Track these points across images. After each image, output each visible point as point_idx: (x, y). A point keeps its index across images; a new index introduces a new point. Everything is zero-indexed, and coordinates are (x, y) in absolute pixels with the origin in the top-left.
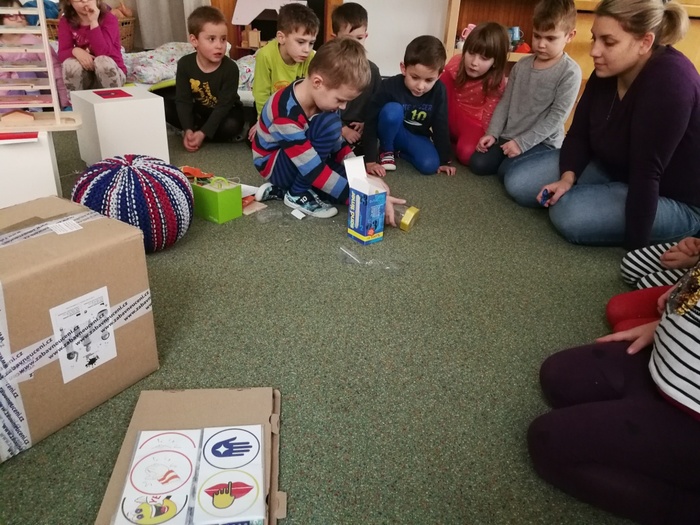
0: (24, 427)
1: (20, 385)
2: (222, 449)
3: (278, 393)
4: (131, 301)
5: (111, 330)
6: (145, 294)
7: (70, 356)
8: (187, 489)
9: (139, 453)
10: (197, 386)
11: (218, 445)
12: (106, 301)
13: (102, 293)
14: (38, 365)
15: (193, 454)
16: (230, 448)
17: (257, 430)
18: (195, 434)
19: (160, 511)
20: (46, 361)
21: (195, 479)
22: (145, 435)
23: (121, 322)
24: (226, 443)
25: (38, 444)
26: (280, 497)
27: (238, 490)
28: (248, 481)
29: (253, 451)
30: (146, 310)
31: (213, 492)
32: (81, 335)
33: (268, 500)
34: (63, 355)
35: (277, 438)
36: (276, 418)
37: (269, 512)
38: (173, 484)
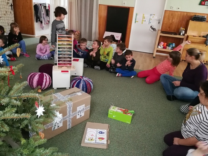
0: (71, 125)
1: (72, 118)
2: (100, 133)
3: (109, 125)
4: (87, 107)
5: (84, 111)
6: (89, 106)
7: (78, 115)
8: (95, 137)
9: (88, 131)
10: (96, 122)
11: (100, 132)
12: (84, 107)
13: (84, 105)
14: (74, 115)
15: (96, 133)
16: (101, 133)
17: (106, 130)
18: (96, 130)
19: (91, 140)
20: (75, 115)
21: (96, 136)
22: (88, 129)
23: (86, 110)
24: (101, 132)
25: (72, 128)
26: (109, 141)
27: (103, 139)
28: (104, 138)
29: (105, 134)
30: (89, 108)
31: (99, 138)
32: (80, 111)
33: (107, 141)
34: (77, 114)
35: (109, 133)
36: (109, 129)
37: (107, 143)
38: (93, 136)
